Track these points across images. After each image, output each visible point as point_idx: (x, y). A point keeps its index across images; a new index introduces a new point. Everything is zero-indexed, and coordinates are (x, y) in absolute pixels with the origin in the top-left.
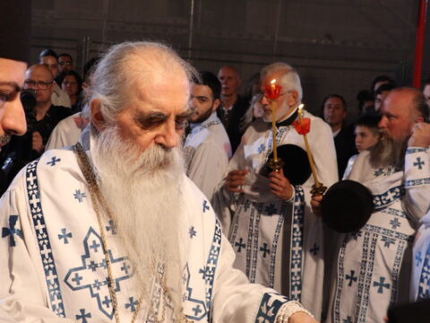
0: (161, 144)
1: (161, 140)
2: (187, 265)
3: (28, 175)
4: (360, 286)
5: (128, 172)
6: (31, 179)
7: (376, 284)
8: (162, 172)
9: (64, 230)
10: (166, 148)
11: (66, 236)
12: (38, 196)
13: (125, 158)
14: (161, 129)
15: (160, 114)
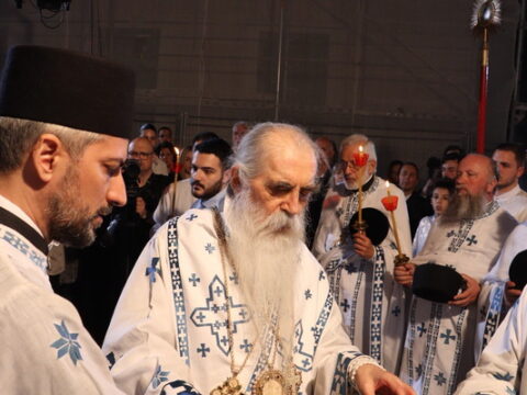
0: (285, 211)
1: (286, 207)
2: (300, 322)
3: (170, 227)
4: (429, 337)
5: (254, 230)
6: (172, 230)
7: (443, 336)
8: (281, 238)
9: (194, 275)
10: (289, 214)
11: (195, 280)
12: (176, 244)
13: (254, 218)
14: (287, 198)
15: (288, 184)
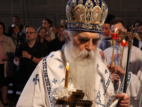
1: (87, 47)
6: (44, 62)
9: (54, 79)
10: (89, 50)
11: (55, 81)
